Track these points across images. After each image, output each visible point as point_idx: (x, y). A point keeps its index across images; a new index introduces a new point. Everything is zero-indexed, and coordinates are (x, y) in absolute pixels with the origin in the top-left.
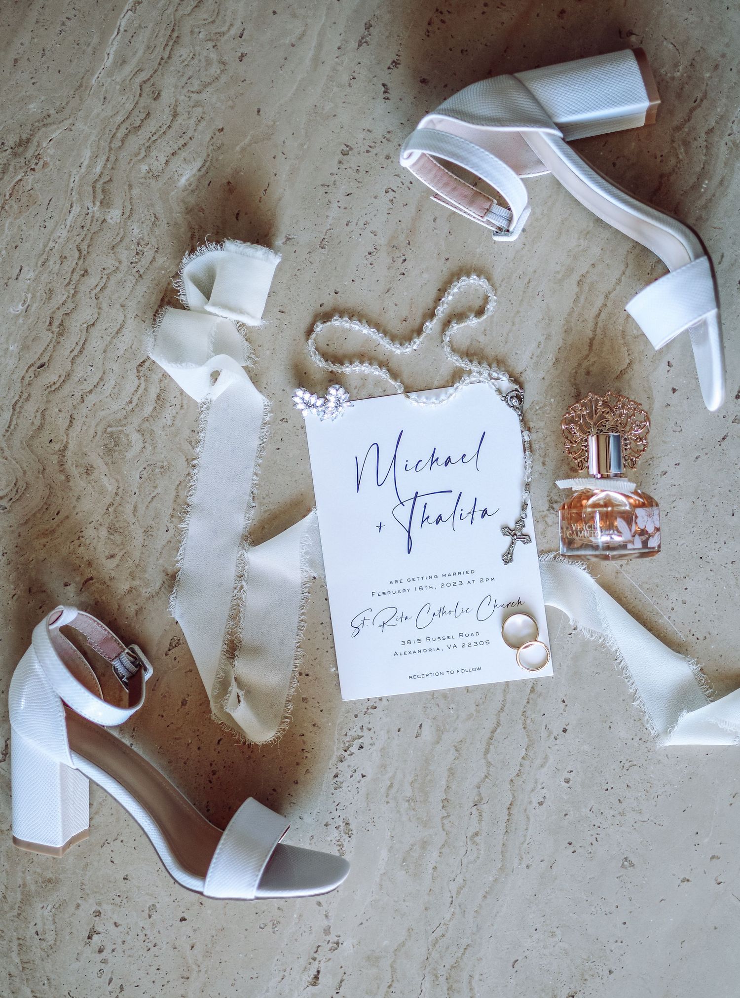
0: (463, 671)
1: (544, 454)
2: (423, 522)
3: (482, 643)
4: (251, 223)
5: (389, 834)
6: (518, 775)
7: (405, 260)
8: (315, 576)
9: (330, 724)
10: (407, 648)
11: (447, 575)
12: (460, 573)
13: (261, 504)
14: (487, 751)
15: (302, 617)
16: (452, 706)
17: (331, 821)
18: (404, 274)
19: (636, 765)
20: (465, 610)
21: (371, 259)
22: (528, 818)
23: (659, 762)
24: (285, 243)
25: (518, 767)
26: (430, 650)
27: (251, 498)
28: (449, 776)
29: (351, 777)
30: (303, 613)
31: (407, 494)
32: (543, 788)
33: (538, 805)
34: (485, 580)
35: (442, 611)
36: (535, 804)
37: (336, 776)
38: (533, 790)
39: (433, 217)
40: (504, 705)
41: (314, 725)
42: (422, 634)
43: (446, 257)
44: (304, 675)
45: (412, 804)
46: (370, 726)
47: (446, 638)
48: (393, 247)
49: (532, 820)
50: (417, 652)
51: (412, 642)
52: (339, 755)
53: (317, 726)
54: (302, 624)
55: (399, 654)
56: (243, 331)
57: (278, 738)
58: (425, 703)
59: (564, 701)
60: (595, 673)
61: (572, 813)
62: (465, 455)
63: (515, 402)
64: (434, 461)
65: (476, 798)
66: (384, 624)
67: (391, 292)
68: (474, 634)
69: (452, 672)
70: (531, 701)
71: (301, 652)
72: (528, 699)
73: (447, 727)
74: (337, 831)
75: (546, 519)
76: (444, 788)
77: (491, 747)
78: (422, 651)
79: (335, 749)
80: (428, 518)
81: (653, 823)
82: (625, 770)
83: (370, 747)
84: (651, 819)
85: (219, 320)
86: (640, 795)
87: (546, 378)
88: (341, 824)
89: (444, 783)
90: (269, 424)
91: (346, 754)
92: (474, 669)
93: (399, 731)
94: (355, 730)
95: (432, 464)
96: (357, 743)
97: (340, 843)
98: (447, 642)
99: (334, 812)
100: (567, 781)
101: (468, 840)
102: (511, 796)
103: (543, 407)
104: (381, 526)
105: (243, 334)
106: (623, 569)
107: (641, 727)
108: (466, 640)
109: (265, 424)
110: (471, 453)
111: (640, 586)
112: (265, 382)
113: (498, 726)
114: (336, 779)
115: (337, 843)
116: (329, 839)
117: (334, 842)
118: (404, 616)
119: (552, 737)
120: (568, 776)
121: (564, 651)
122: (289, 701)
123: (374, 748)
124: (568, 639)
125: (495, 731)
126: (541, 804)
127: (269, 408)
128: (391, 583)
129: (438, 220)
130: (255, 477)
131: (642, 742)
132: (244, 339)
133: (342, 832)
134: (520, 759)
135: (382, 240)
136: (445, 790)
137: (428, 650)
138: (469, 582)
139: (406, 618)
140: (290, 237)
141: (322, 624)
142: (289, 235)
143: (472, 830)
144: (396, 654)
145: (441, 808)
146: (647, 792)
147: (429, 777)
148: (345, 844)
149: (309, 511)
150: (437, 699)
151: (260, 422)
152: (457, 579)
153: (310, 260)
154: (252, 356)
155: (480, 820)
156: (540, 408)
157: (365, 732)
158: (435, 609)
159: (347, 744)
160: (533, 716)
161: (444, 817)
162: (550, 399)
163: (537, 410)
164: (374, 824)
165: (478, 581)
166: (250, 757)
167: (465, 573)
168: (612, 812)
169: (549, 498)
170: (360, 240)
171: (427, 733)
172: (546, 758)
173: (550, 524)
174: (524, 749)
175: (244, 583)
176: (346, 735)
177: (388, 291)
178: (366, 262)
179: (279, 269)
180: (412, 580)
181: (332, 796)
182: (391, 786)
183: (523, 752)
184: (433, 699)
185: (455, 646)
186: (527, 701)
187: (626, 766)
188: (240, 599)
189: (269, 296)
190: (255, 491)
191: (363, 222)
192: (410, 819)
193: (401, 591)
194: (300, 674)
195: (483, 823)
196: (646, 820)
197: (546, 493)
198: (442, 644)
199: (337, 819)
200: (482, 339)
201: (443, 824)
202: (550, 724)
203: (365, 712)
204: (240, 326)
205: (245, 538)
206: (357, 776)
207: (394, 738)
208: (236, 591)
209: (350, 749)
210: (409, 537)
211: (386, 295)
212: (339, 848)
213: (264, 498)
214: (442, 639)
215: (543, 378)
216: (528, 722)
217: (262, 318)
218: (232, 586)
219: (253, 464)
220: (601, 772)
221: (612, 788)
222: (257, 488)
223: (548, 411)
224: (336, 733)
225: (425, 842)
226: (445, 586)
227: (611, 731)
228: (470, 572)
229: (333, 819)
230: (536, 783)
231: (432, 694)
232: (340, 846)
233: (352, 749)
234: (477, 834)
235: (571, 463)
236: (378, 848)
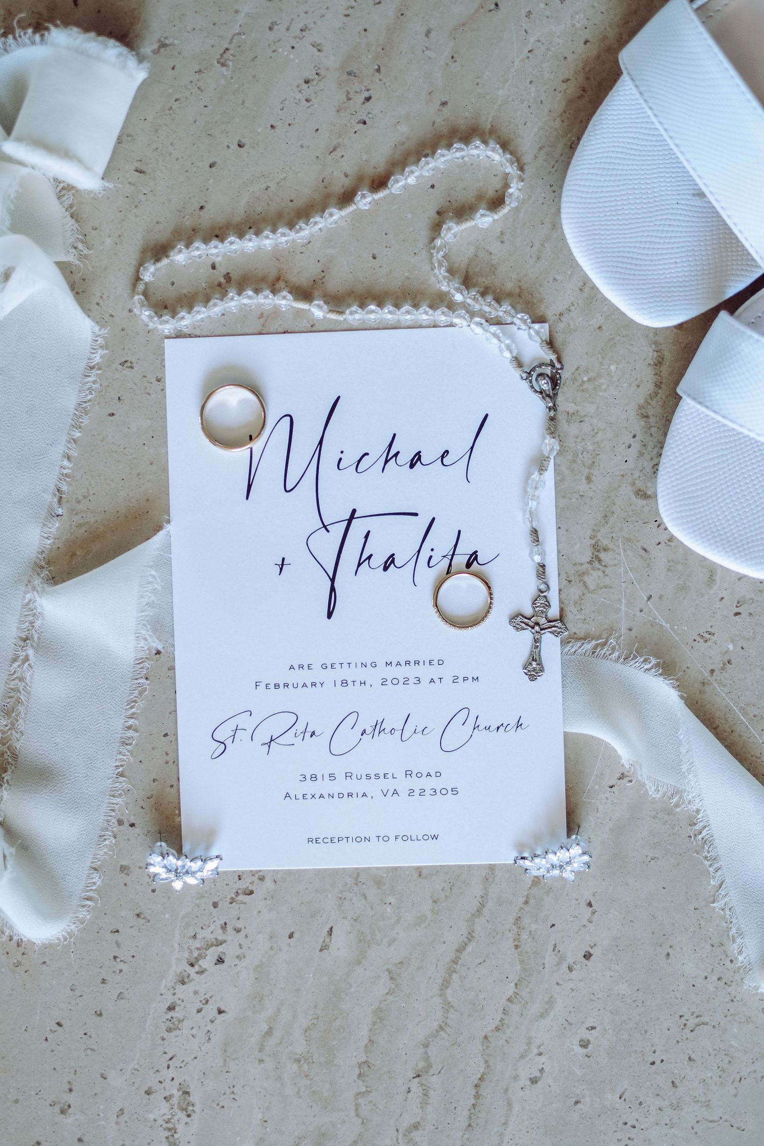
0: (405, 838)
1: (590, 462)
2: (359, 565)
3: (444, 792)
4: (99, 12)
5: (260, 1116)
6: (497, 1029)
7: (368, 99)
8: (160, 648)
9: (167, 916)
10: (310, 787)
11: (394, 664)
12: (417, 663)
13: (73, 512)
14: (446, 984)
15: (131, 722)
16: (391, 899)
17: (156, 1087)
18: (365, 123)
19: (707, 1024)
20: (419, 729)
21: (308, 91)
22: (510, 1105)
23: (748, 1020)
24: (156, 52)
25: (500, 1015)
26: (350, 795)
27: (56, 500)
28: (374, 1023)
29: (199, 1011)
30: (134, 714)
31: (335, 512)
32: (540, 1054)
33: (529, 1083)
34: (461, 680)
35: (378, 728)
36: (524, 1081)
37: (171, 1008)
38: (522, 1057)
39: (424, 29)
40: (482, 905)
41: (138, 915)
42: (339, 766)
43: (444, 100)
44: (127, 824)
45: (305, 1067)
46: (239, 925)
47: (382, 776)
48: (349, 73)
49: (516, 1107)
50: (326, 796)
51: (319, 777)
52: (179, 971)
53: (144, 918)
54: (131, 733)
55: (293, 797)
56: (68, 199)
57: (71, 934)
58: (342, 892)
59: (590, 905)
60: (649, 858)
61: (588, 1099)
62: (447, 452)
63: (545, 385)
64: (390, 456)
65: (421, 1065)
66: (271, 741)
67: (338, 153)
68: (433, 774)
69: (386, 839)
70: (532, 901)
71: (123, 783)
72: (527, 896)
73: (378, 936)
74: (168, 1105)
75: (586, 578)
76: (364, 1044)
77: (455, 976)
78: (336, 796)
79: (173, 961)
80: (369, 557)
81: (728, 1124)
82: (687, 1031)
83: (237, 961)
84: (724, 1117)
85: (24, 171)
86: (709, 1075)
87: (604, 327)
88: (175, 1092)
89: (364, 1033)
90: (99, 369)
91: (192, 971)
92: (426, 837)
93: (291, 936)
94: (211, 929)
95: (386, 461)
96: (212, 954)
97: (170, 1125)
98: (383, 784)
99: (164, 1071)
100: (584, 1044)
101: (400, 1136)
102: (482, 1064)
103: (595, 379)
104: (283, 565)
105: (67, 204)
106: (714, 678)
107: (723, 957)
108: (416, 783)
109: (92, 368)
110: (458, 450)
111: (742, 710)
112: (98, 295)
113: (470, 940)
114: (172, 1014)
115: (165, 1125)
116: (151, 1117)
117: (160, 1122)
118: (310, 729)
119: (564, 966)
120: (586, 1035)
121: (598, 815)
122: (95, 869)
123: (244, 963)
124: (608, 795)
125: (464, 948)
126: (534, 1081)
127: (100, 340)
128: (292, 667)
129: (433, 35)
130: (66, 463)
131: (721, 984)
132: (67, 214)
133: (175, 1107)
134: (504, 1001)
135: (331, 61)
136: (366, 1046)
137: (346, 795)
138: (432, 681)
139: (313, 734)
140: (167, 42)
141: (166, 735)
142: (166, 38)
143: (408, 1120)
144: (287, 795)
145: (355, 1077)
146: (723, 1071)
147: (338, 1022)
148: (180, 1127)
149: (158, 528)
150: (364, 886)
151: (82, 365)
152: (411, 672)
153: (199, 84)
154: (80, 246)
155: (424, 1104)
156: (589, 380)
157: (230, 934)
158: (366, 723)
159: (196, 954)
160: (534, 927)
161: (360, 1093)
162: (609, 365)
163: (583, 382)
164: (233, 1096)
165: (448, 679)
166: (18, 965)
167: (427, 663)
168: (658, 1103)
169: (593, 542)
170: (292, 56)
171: (341, 945)
172: (551, 1002)
173: (592, 587)
174: (513, 985)
175: (31, 652)
176: (195, 936)
177: (335, 149)
178: (299, 96)
179: (142, 94)
180: (329, 666)
181: (161, 1042)
182: (269, 1032)
183: (510, 989)
184: (356, 884)
185: (395, 792)
186: (524, 899)
187: (690, 1024)
188: (21, 679)
189: (119, 141)
190: (64, 488)
191: (301, 26)
192: (298, 1093)
193: (309, 685)
194: (120, 822)
195: (429, 1108)
196: (717, 1118)
197: (589, 533)
198: (373, 787)
199: (167, 1084)
200: (495, 248)
201: (357, 1106)
202: (563, 942)
203: (232, 898)
204: (64, 189)
205: (38, 567)
206: (210, 1010)
207: (280, 950)
208: (16, 664)
209: (200, 962)
210: (333, 589)
211: (330, 157)
212: (169, 1134)
213: (79, 502)
214: (373, 777)
215: (600, 328)
216: (524, 936)
217: (103, 179)
218: (10, 655)
219: (64, 438)
220: (646, 1032)
221: (662, 1061)
222: (67, 483)
223: (603, 387)
224: (177, 932)
225: (323, 1135)
226: (389, 682)
227: (669, 961)
228: (435, 662)
229: (161, 1082)
230: (529, 1044)
231: (355, 875)
232: (169, 1130)
233: (204, 964)
234: (416, 1126)
235: (637, 482)
236: (238, 1139)
